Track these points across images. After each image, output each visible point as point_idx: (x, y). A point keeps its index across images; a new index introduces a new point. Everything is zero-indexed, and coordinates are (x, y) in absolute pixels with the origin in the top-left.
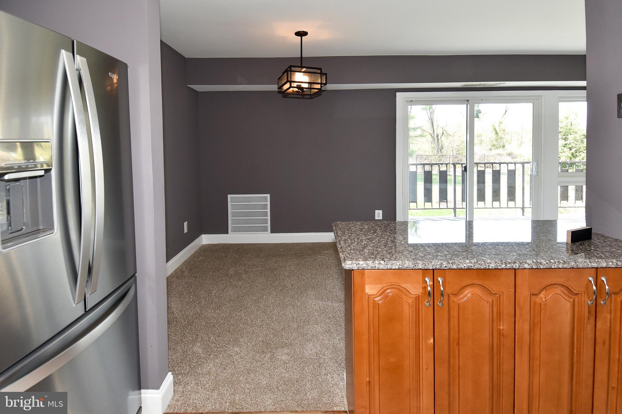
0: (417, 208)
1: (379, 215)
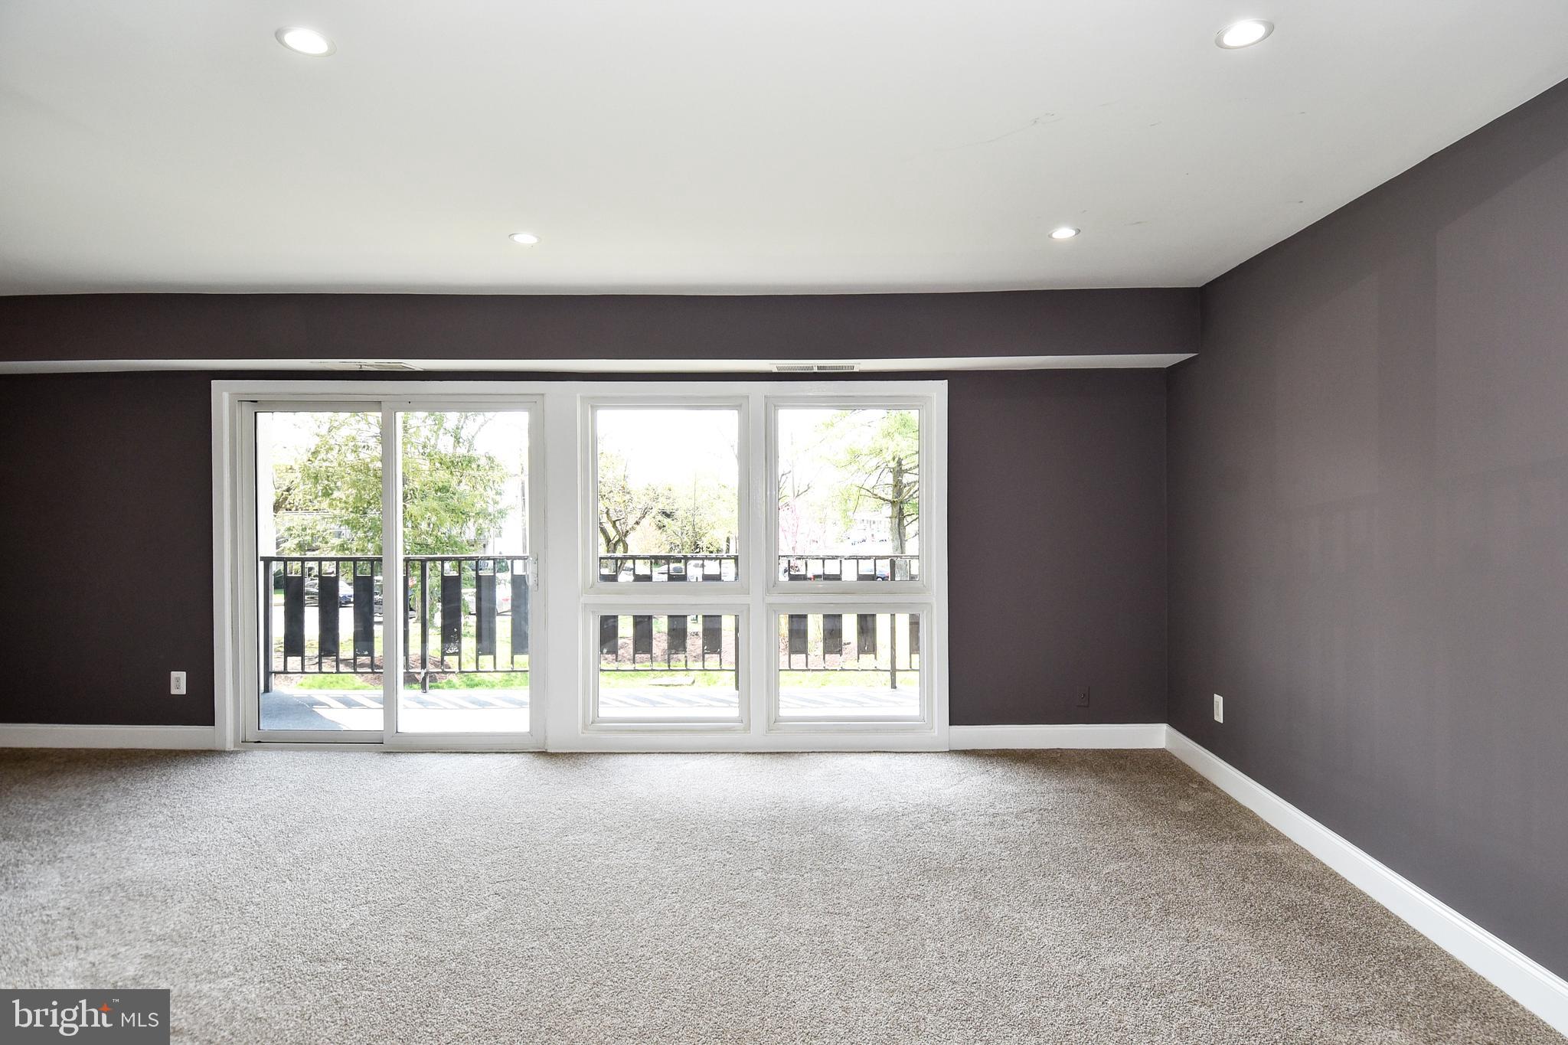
0: (495, 668)
1: (179, 683)
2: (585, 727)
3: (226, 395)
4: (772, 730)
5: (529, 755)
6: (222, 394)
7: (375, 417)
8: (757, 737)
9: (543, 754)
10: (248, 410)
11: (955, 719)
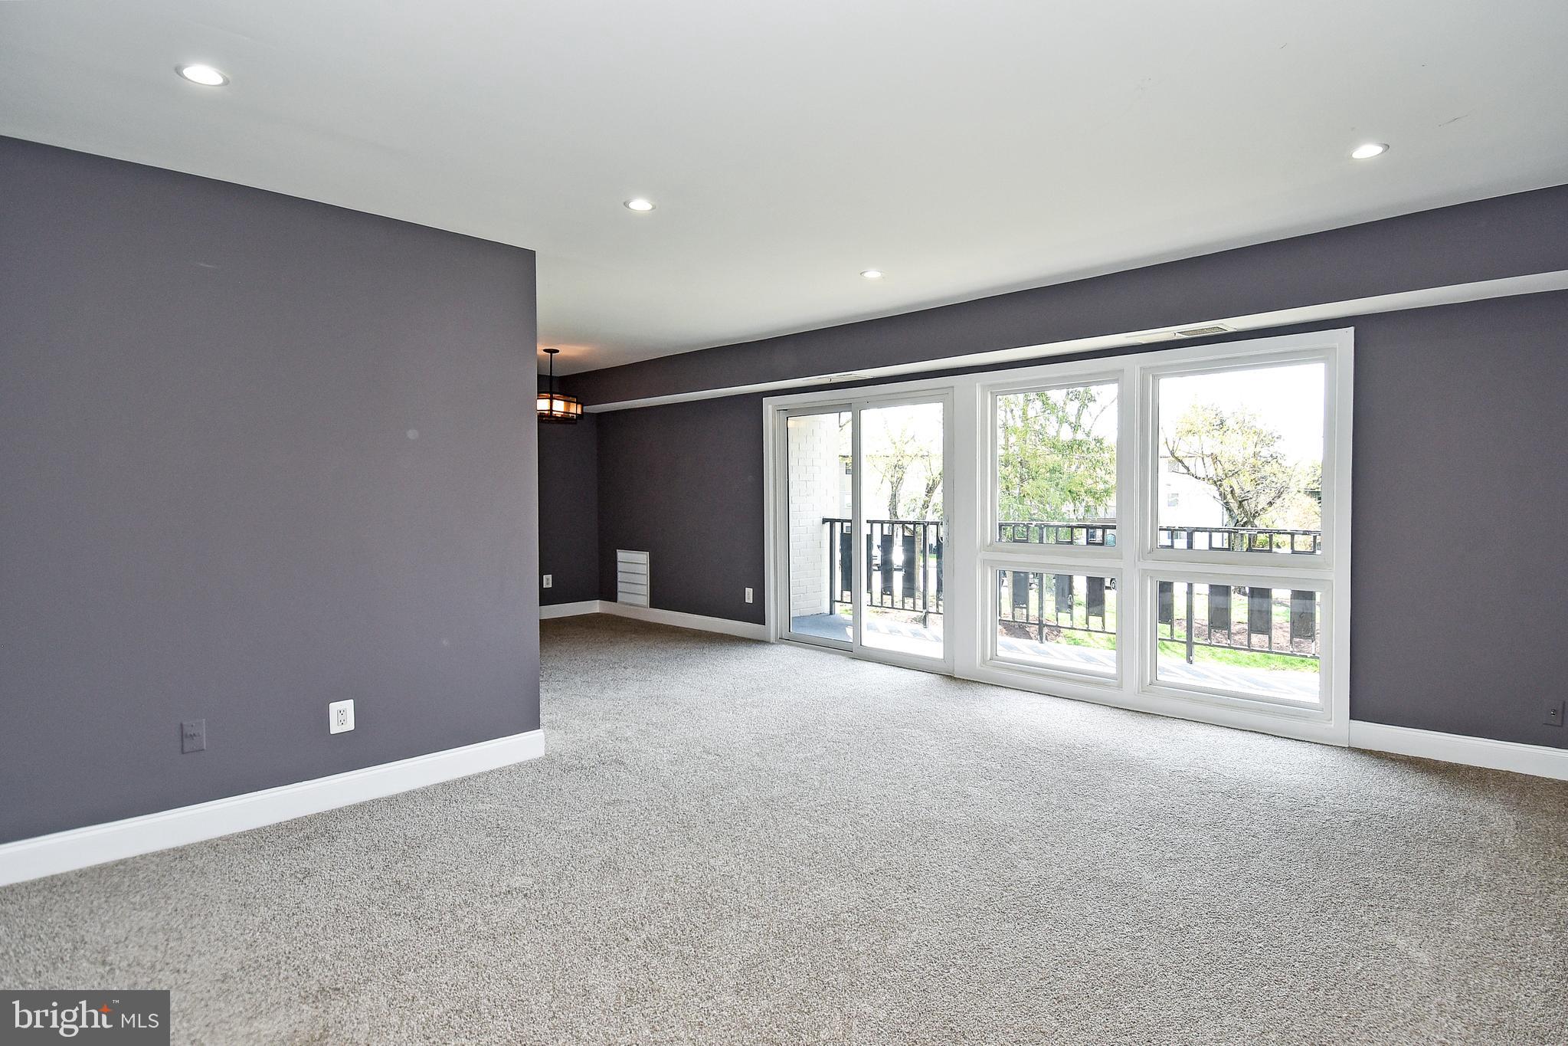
1: (749, 595)
2: (984, 661)
3: (770, 407)
4: (1146, 691)
5: (938, 676)
6: (769, 405)
7: (847, 416)
8: (1128, 694)
9: (951, 678)
10: (783, 415)
11: (1355, 714)
